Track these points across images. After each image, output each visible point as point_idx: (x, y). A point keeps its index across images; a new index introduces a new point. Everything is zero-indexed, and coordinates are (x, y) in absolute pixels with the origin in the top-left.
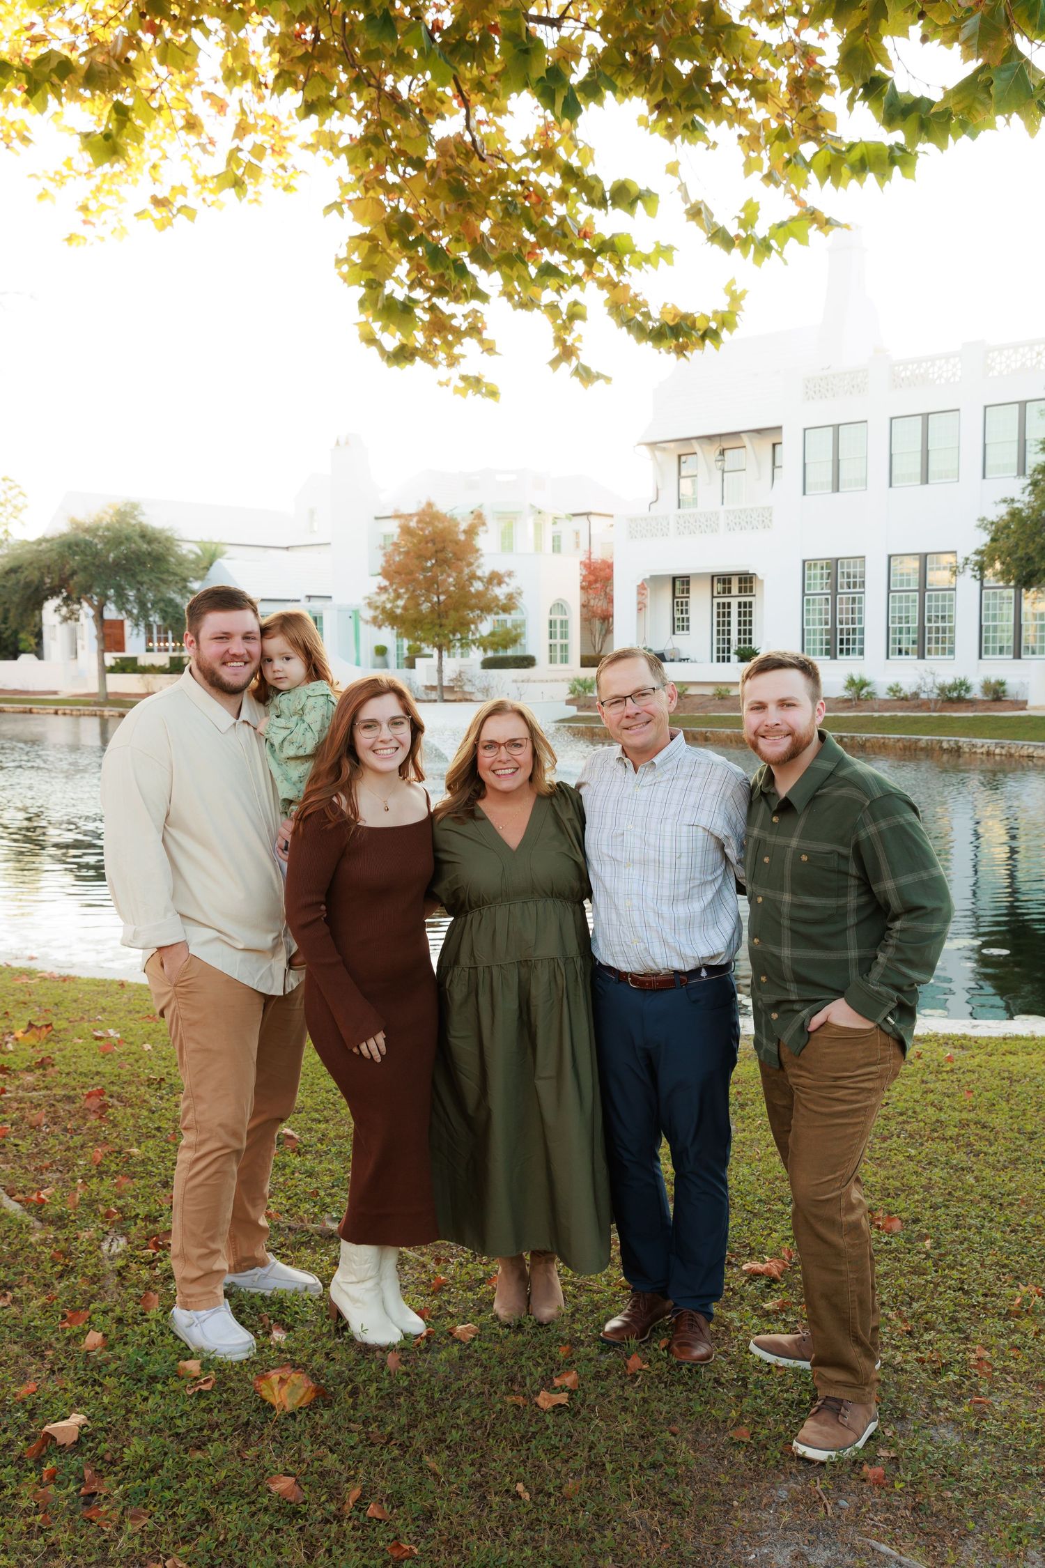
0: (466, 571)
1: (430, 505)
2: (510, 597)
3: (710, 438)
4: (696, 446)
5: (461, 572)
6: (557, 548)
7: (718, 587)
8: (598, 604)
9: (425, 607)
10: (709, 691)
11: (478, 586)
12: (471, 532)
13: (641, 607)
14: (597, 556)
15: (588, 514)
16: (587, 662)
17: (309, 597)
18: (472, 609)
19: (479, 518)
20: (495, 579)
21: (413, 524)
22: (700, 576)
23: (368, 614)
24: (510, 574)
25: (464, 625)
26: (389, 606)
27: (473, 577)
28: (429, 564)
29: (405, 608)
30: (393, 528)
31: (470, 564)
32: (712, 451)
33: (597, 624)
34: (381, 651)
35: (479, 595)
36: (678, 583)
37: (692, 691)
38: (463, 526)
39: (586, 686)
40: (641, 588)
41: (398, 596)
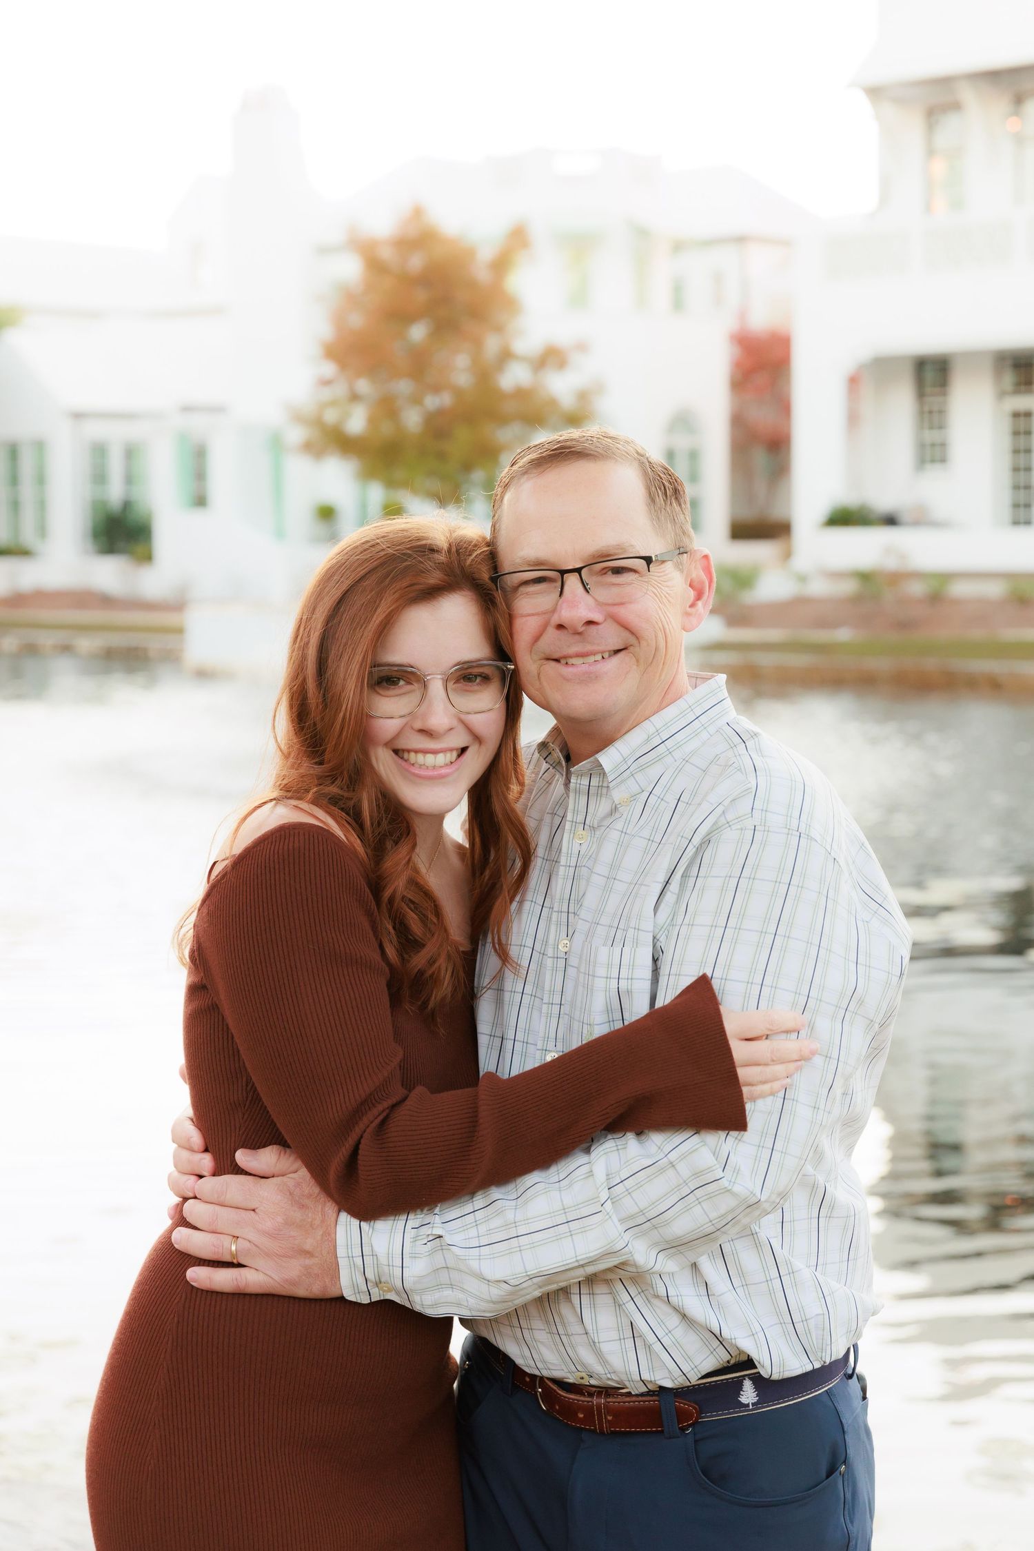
0: (492, 345)
1: (418, 213)
2: (583, 396)
3: (996, 78)
4: (968, 95)
5: (478, 344)
6: (678, 302)
7: (1009, 379)
8: (762, 416)
9: (413, 419)
10: (994, 590)
11: (514, 377)
12: (501, 264)
13: (853, 419)
14: (761, 320)
15: (741, 240)
16: (743, 531)
17: (187, 409)
18: (502, 420)
19: (518, 238)
20: (551, 358)
21: (386, 254)
22: (972, 356)
23: (296, 435)
24: (582, 347)
25: (487, 454)
26: (330, 416)
27: (506, 356)
28: (418, 332)
29: (372, 421)
30: (350, 269)
31: (499, 329)
32: (1001, 104)
33: (760, 457)
34: (327, 514)
35: (521, 394)
36: (929, 375)
37: (960, 590)
38: (486, 254)
39: (743, 579)
40: (854, 382)
41: (355, 397)
